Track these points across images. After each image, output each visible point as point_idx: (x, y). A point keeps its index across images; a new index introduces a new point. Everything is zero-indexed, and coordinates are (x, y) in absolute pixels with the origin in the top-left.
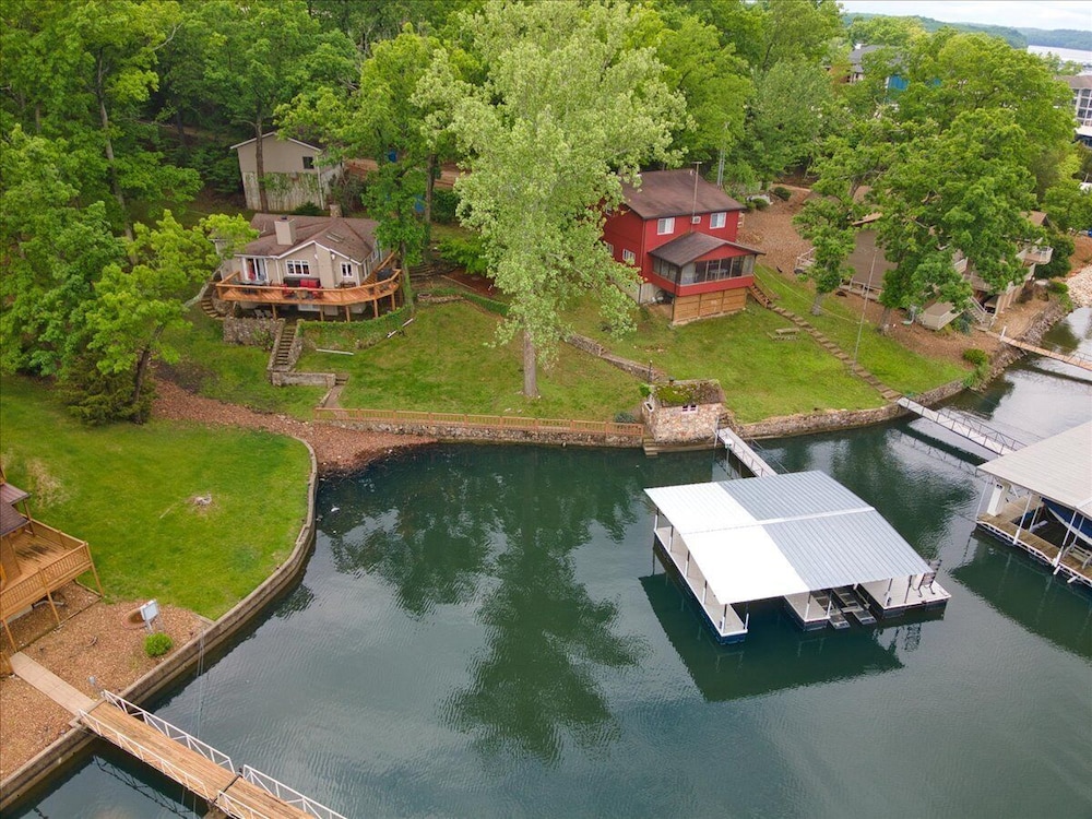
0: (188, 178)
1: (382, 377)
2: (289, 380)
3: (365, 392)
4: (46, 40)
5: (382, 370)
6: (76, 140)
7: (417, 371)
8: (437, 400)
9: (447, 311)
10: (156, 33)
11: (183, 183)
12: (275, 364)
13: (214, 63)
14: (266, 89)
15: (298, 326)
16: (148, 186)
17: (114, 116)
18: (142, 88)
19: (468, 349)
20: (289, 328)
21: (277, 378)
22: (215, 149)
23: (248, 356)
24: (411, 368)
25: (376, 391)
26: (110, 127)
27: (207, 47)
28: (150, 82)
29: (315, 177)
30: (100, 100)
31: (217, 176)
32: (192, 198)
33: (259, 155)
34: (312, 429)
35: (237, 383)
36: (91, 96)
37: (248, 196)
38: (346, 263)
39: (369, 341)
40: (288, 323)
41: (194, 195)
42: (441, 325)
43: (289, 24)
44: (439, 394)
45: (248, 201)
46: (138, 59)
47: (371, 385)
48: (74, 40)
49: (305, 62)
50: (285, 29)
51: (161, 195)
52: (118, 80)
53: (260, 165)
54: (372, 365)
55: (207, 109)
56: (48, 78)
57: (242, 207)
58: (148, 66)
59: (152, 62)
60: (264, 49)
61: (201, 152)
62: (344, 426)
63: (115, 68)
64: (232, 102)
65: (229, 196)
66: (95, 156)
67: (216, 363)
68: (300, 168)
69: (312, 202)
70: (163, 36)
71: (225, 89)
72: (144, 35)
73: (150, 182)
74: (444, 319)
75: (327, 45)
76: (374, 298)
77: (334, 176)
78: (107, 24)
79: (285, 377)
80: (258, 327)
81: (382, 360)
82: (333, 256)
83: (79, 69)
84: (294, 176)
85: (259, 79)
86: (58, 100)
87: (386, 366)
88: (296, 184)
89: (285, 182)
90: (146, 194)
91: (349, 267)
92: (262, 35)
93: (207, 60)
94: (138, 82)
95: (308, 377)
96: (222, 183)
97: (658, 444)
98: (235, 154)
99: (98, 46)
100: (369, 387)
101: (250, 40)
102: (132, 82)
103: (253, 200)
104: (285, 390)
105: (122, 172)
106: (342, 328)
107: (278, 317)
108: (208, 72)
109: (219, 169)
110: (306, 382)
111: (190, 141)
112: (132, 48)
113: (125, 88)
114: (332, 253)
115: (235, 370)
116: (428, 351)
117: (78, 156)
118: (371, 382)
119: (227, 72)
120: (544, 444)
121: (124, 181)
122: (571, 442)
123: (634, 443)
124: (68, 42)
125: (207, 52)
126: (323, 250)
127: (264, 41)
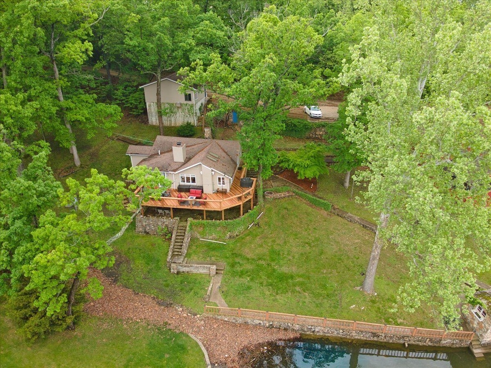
0: (113, 112)
1: (249, 267)
2: (182, 269)
3: (238, 281)
4: (7, 19)
5: (248, 259)
6: (33, 92)
7: (273, 260)
8: (293, 292)
9: (285, 205)
10: (91, 13)
11: (111, 115)
12: (173, 256)
13: (131, 35)
14: (166, 51)
15: (189, 223)
16: (86, 119)
17: (62, 72)
18: (81, 54)
19: (307, 241)
20: (181, 224)
21: (174, 268)
22: (130, 86)
23: (153, 245)
24: (268, 258)
25: (246, 280)
26: (60, 79)
27: (126, 23)
28: (87, 50)
29: (192, 106)
30: (52, 61)
31: (131, 104)
32: (115, 125)
33: (158, 94)
34: (202, 322)
35: (145, 270)
36: (46, 57)
37: (150, 117)
38: (221, 177)
39: (237, 233)
40: (181, 220)
41: (117, 122)
42: (283, 217)
43: (182, 7)
44: (294, 285)
45: (150, 119)
46: (79, 32)
47: (241, 274)
48: (28, 18)
49: (192, 34)
50: (180, 11)
51: (96, 124)
52: (64, 47)
53: (159, 100)
54: (240, 255)
55: (125, 62)
56: (9, 47)
57: (145, 124)
58: (85, 37)
59: (88, 35)
60: (166, 24)
61: (121, 88)
62: (226, 319)
63: (63, 39)
64: (142, 61)
65: (137, 116)
66: (47, 103)
67: (131, 251)
68: (182, 100)
69: (189, 121)
70: (96, 15)
71: (138, 52)
72: (82, 14)
73: (87, 116)
74: (285, 211)
75: (207, 22)
76: (241, 203)
77: (202, 104)
78: (52, 6)
79: (180, 267)
80: (160, 224)
81: (247, 250)
82: (213, 173)
83: (33, 40)
84: (179, 106)
85: (161, 45)
86: (18, 63)
87: (250, 256)
88: (180, 110)
89: (173, 109)
90: (85, 123)
91: (223, 179)
92: (164, 16)
93: (126, 33)
94: (78, 50)
95: (197, 267)
96: (134, 108)
97: (484, 346)
98: (142, 90)
99: (50, 23)
100: (240, 276)
101: (155, 19)
102: (73, 49)
103: (153, 119)
104: (179, 279)
105: (69, 109)
106: (219, 225)
107: (174, 216)
108: (127, 40)
109: (132, 99)
110: (195, 271)
111: (115, 80)
112: (75, 25)
113: (69, 53)
114: (212, 170)
115: (144, 257)
116: (278, 242)
117: (32, 106)
118: (242, 272)
119: (139, 40)
120: (388, 343)
121: (70, 116)
122: (412, 342)
123: (463, 345)
124: (23, 20)
125: (126, 26)
126: (206, 169)
127: (166, 19)
